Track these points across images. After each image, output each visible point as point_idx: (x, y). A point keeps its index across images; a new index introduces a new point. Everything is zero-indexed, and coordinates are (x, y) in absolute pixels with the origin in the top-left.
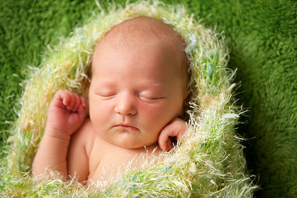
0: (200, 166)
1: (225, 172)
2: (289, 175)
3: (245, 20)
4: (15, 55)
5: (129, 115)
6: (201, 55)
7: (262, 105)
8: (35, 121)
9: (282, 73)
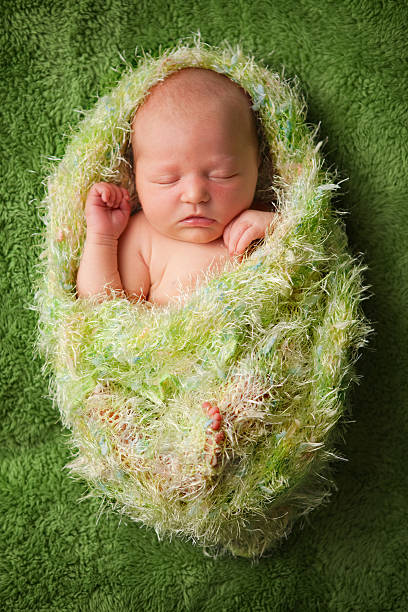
0: (298, 252)
1: (329, 254)
2: (394, 245)
3: (316, 53)
4: (22, 144)
5: (202, 203)
6: (273, 111)
7: (352, 163)
8: (70, 228)
9: (372, 119)
